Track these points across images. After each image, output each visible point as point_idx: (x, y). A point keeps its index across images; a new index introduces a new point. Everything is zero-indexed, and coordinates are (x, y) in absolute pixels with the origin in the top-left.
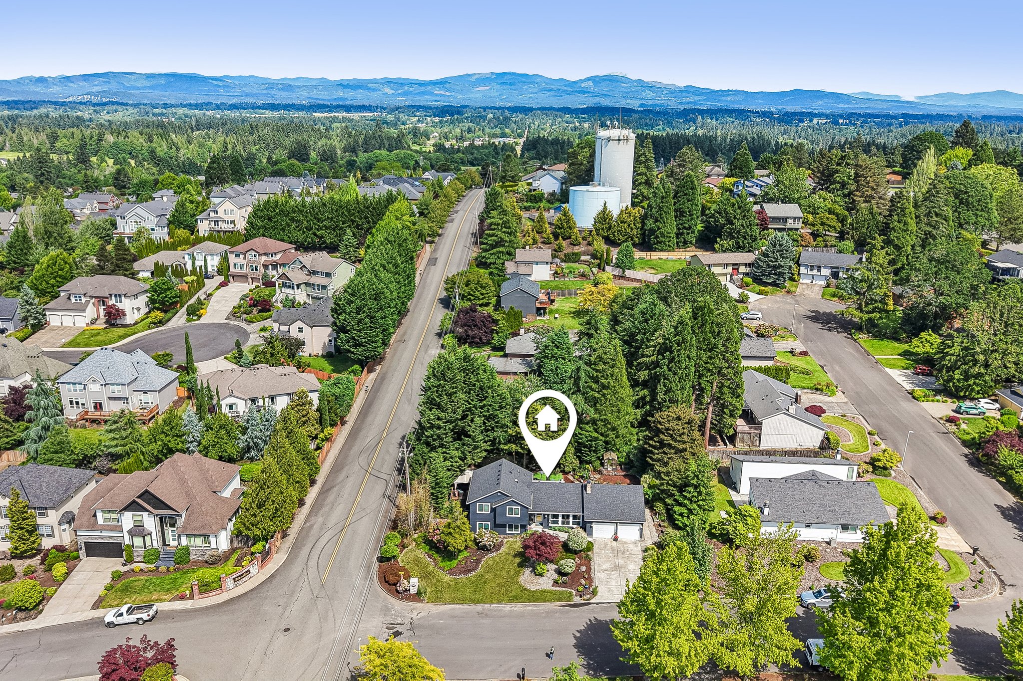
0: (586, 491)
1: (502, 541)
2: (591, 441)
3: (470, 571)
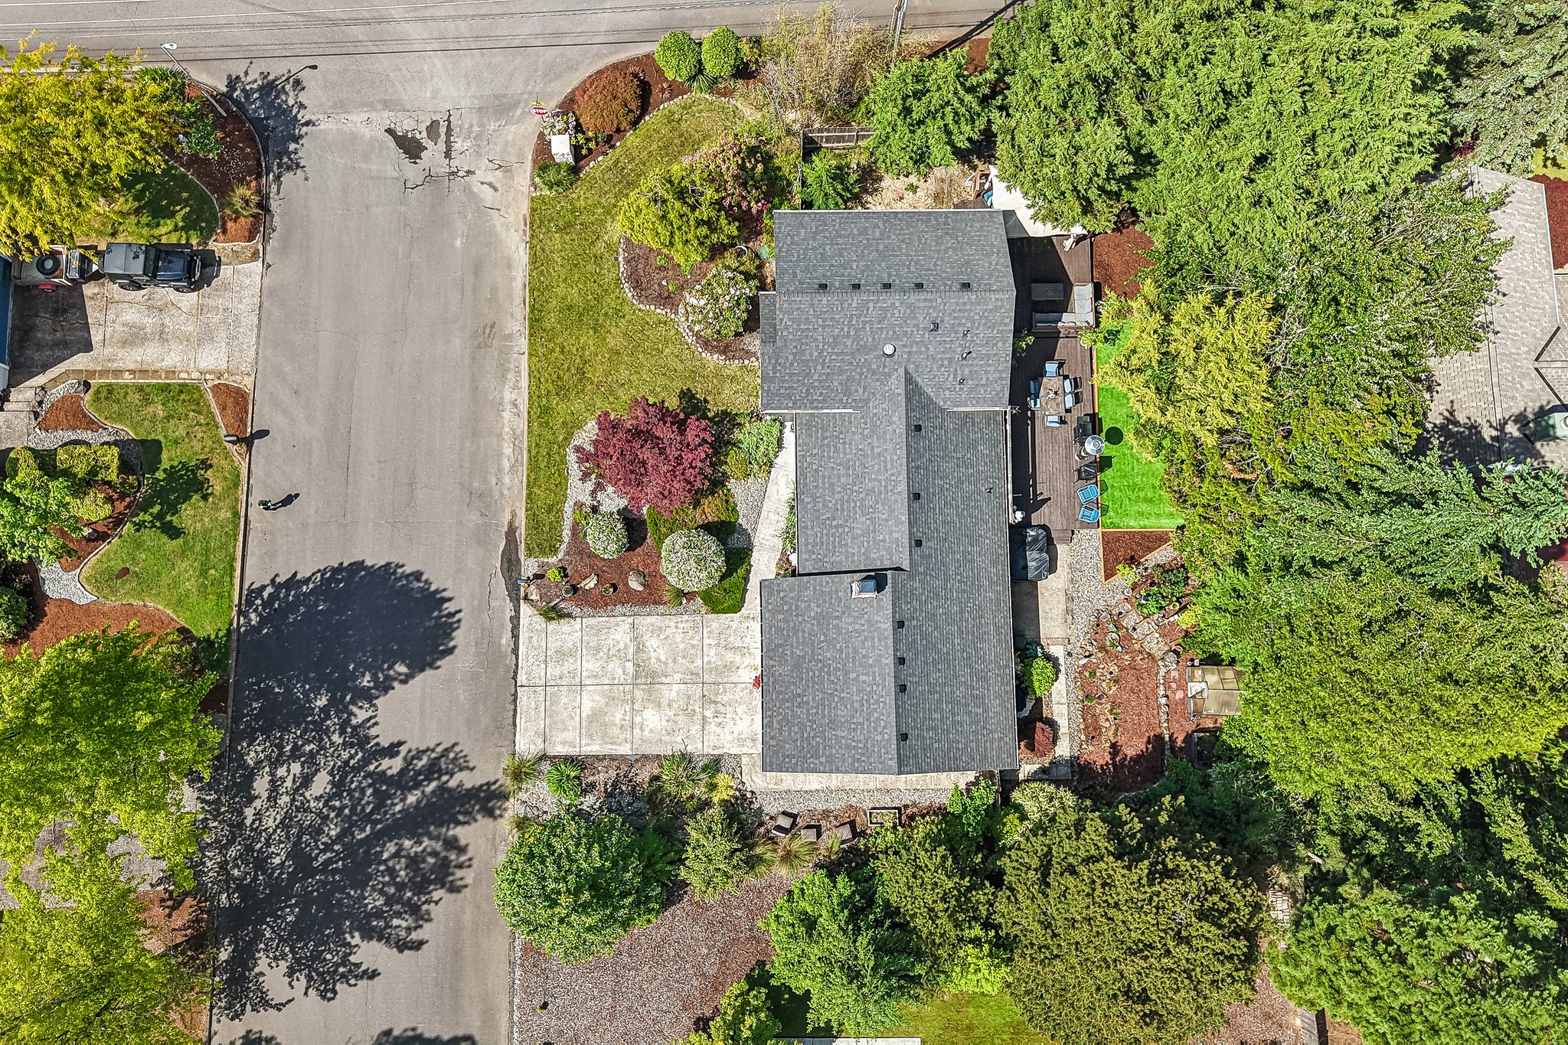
3: (637, 285)
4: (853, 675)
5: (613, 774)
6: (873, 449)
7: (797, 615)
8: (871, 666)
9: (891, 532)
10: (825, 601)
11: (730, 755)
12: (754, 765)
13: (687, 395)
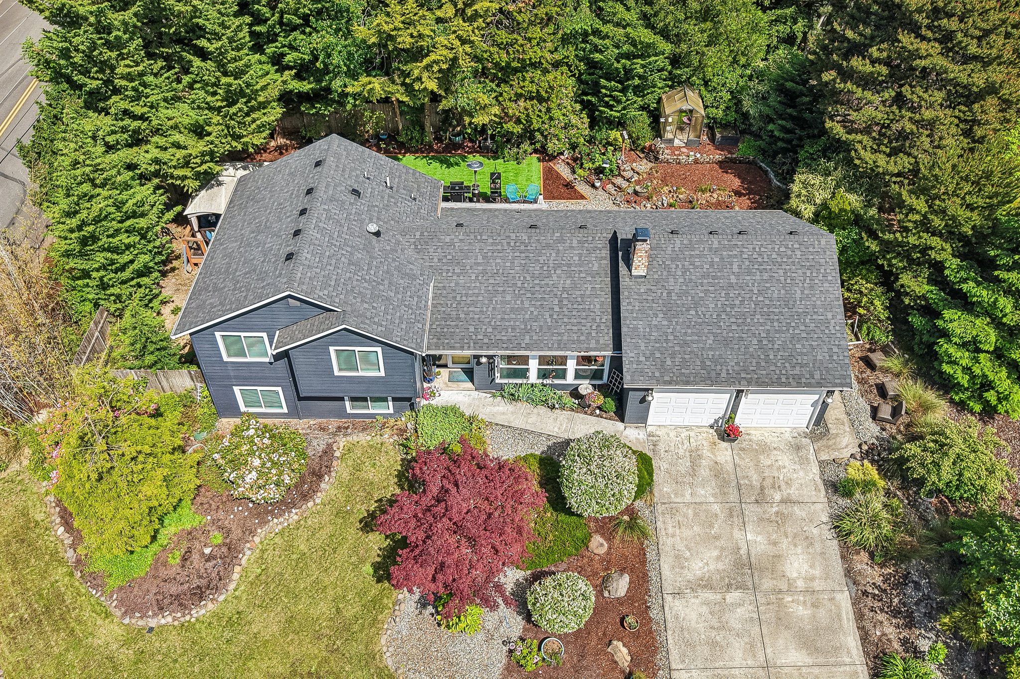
0: (629, 266)
1: (328, 451)
2: (628, 56)
3: (199, 594)
4: (733, 279)
5: (881, 617)
6: (478, 264)
7: (667, 341)
8: (722, 259)
9: (571, 247)
10: (651, 308)
11: (822, 473)
12: (828, 447)
13: (368, 524)
